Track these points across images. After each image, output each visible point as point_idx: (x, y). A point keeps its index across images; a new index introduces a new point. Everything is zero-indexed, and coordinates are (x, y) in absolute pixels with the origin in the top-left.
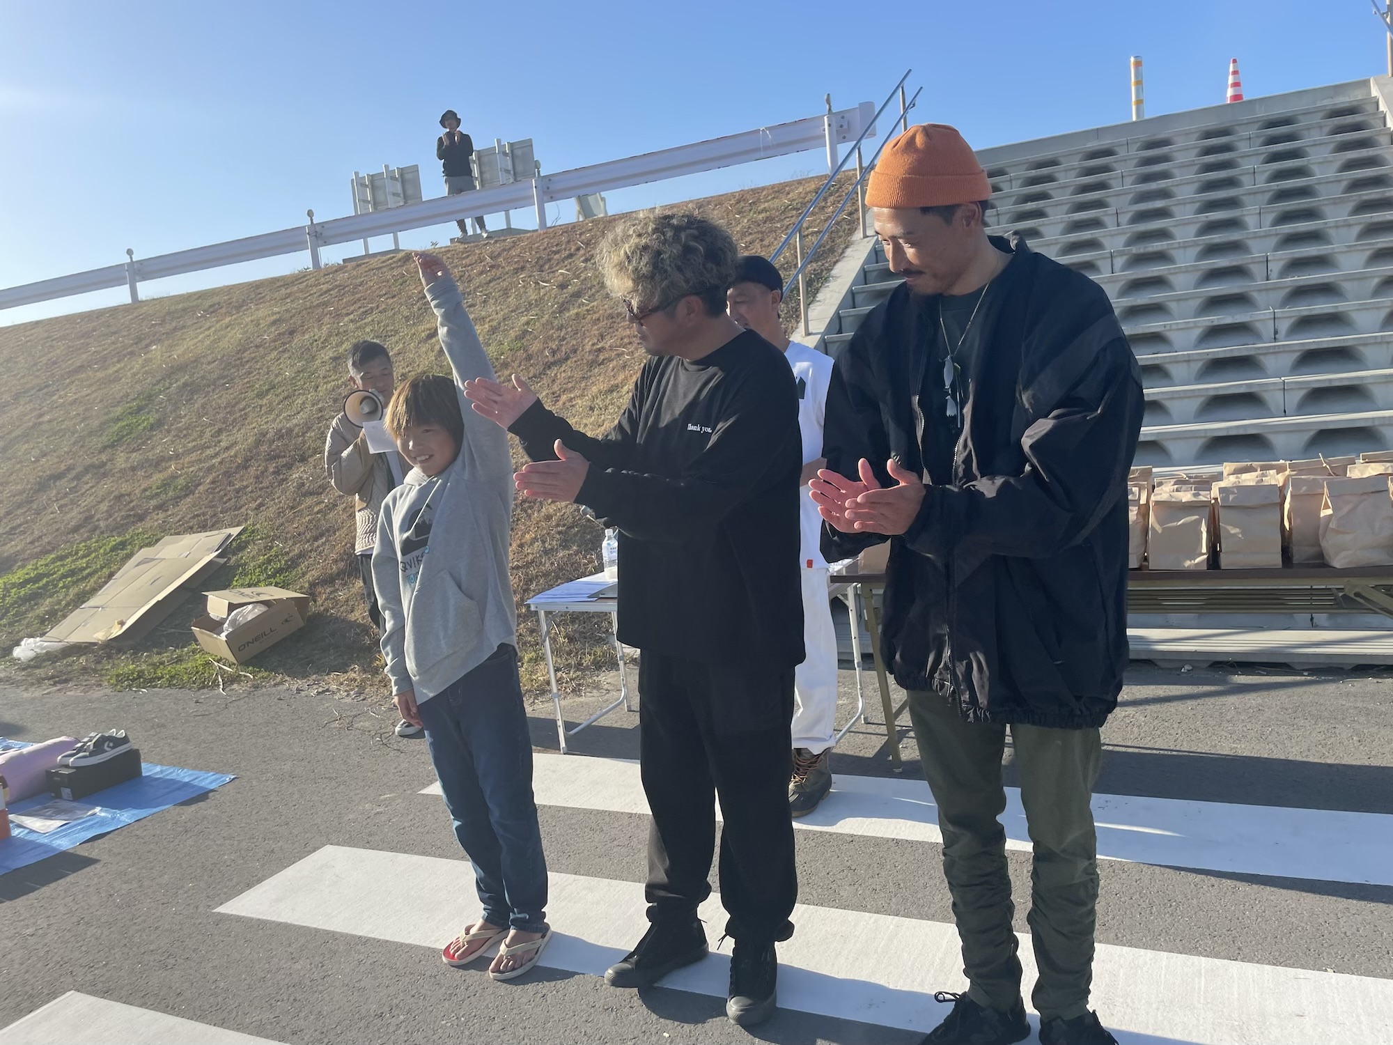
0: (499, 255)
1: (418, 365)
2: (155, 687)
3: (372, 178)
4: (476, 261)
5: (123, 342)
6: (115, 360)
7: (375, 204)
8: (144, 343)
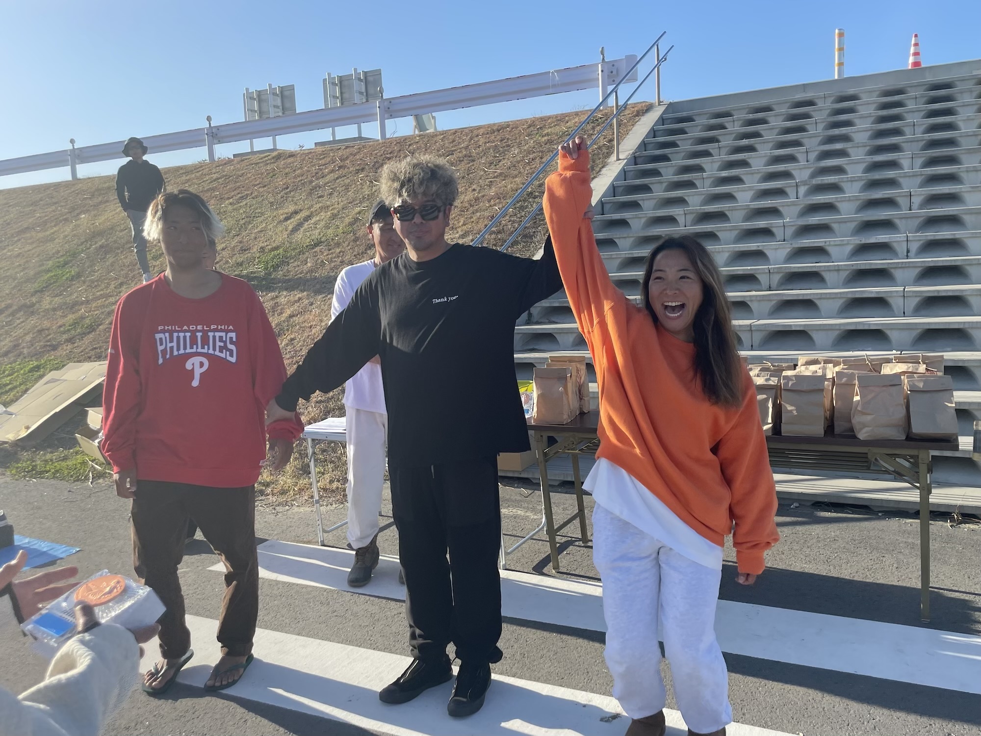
0: (347, 158)
1: (274, 241)
2: (42, 478)
3: (259, 93)
4: (329, 162)
5: (61, 210)
6: (53, 224)
7: (261, 113)
8: (77, 212)
